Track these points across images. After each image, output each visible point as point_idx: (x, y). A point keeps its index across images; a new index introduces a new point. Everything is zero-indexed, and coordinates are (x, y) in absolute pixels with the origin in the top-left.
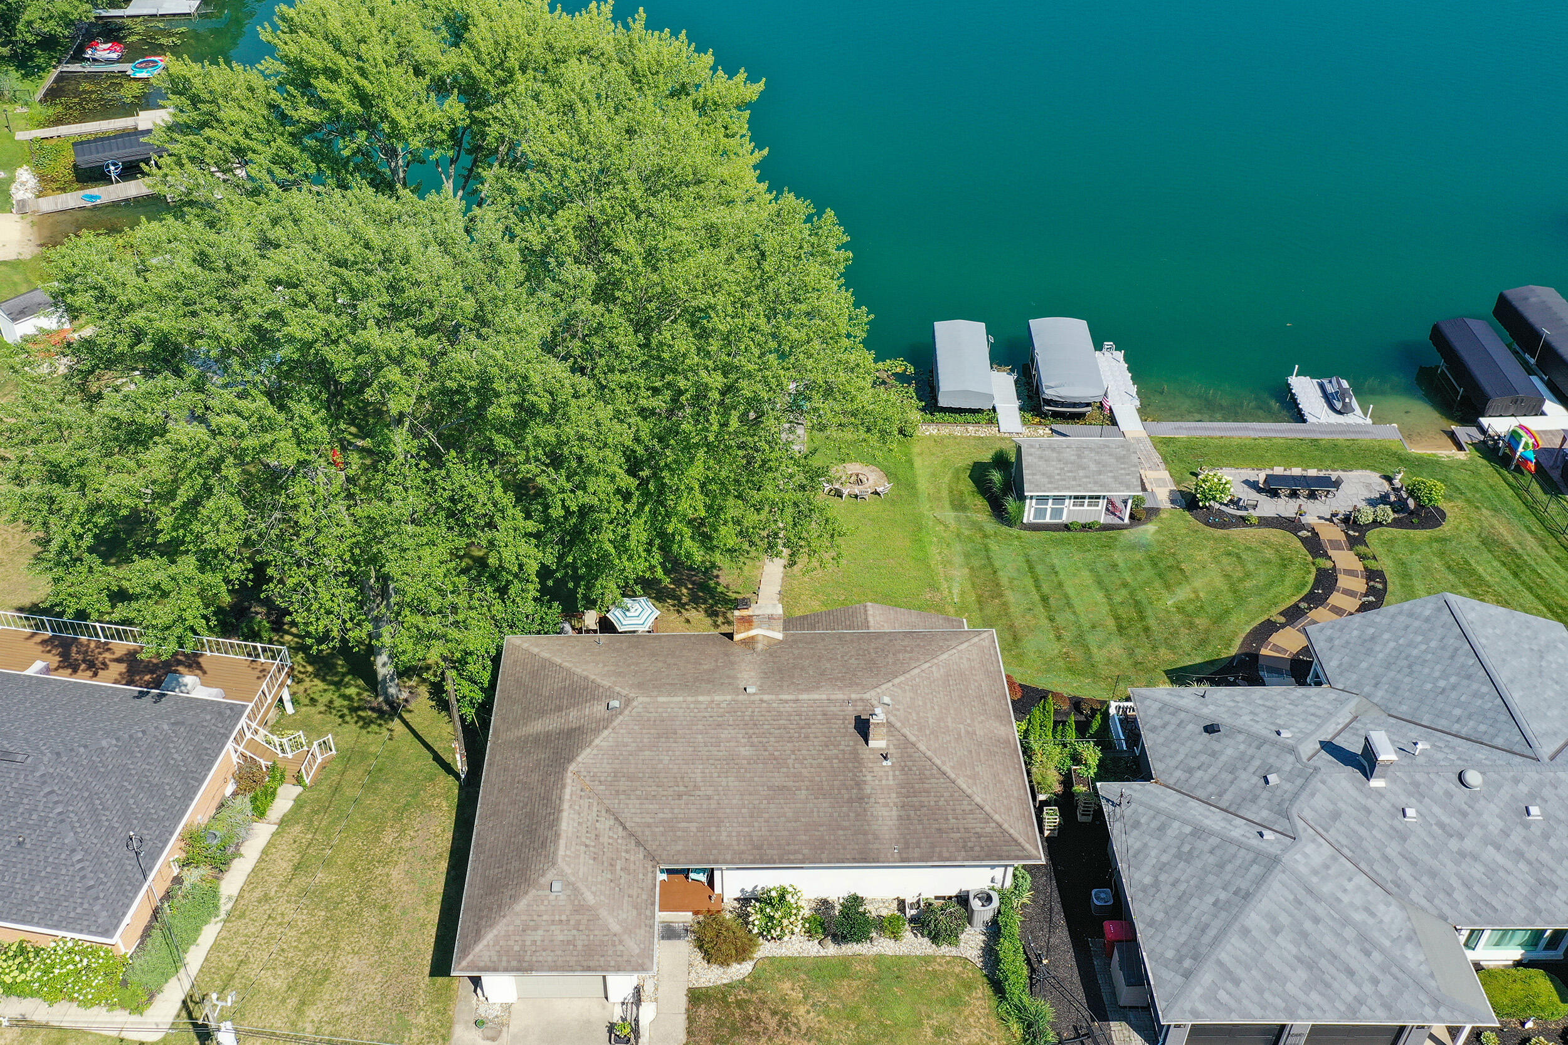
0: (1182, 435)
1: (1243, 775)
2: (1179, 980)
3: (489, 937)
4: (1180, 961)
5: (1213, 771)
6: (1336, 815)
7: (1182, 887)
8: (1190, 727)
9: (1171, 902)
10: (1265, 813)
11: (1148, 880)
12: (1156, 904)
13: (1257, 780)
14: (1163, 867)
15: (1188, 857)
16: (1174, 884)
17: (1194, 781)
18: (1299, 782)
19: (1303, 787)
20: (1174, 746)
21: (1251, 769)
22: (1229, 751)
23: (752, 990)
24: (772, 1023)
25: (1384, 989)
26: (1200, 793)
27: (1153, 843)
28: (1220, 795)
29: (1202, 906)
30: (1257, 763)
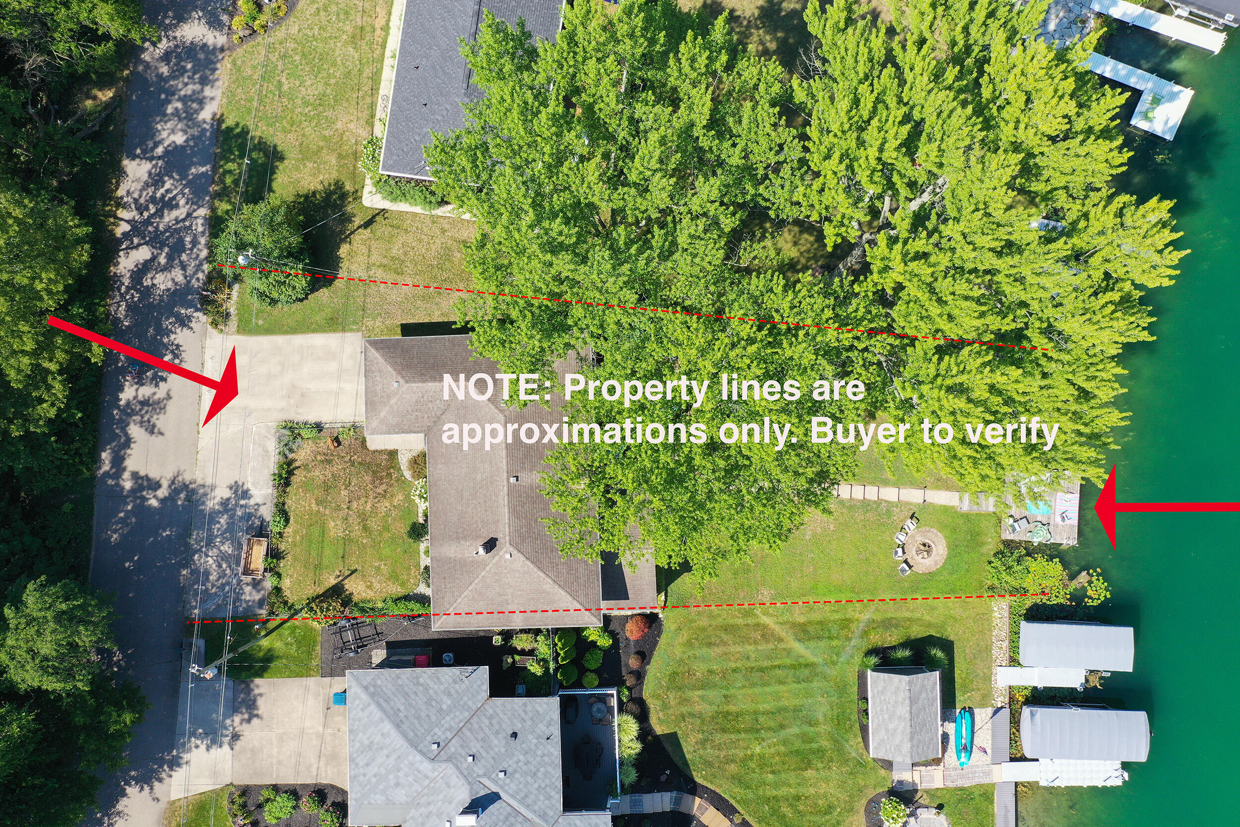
0: (997, 808)
1: (478, 745)
2: (365, 683)
3: (377, 355)
4: (374, 686)
5: (487, 730)
6: (448, 785)
7: (413, 696)
8: (519, 725)
9: (406, 689)
10: (453, 749)
11: (421, 680)
12: (407, 682)
13: (474, 751)
14: (426, 689)
15: (428, 703)
16: (416, 693)
17: (483, 718)
18: (465, 772)
19: (461, 773)
20: (509, 714)
21: (481, 750)
22: (496, 742)
23: (397, 481)
24: (379, 490)
25: (361, 778)
26: (475, 720)
27: (442, 687)
28: (470, 730)
29: (400, 703)
30: (484, 754)
